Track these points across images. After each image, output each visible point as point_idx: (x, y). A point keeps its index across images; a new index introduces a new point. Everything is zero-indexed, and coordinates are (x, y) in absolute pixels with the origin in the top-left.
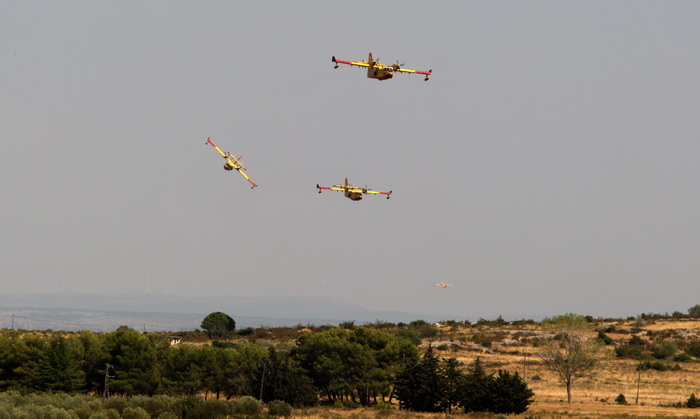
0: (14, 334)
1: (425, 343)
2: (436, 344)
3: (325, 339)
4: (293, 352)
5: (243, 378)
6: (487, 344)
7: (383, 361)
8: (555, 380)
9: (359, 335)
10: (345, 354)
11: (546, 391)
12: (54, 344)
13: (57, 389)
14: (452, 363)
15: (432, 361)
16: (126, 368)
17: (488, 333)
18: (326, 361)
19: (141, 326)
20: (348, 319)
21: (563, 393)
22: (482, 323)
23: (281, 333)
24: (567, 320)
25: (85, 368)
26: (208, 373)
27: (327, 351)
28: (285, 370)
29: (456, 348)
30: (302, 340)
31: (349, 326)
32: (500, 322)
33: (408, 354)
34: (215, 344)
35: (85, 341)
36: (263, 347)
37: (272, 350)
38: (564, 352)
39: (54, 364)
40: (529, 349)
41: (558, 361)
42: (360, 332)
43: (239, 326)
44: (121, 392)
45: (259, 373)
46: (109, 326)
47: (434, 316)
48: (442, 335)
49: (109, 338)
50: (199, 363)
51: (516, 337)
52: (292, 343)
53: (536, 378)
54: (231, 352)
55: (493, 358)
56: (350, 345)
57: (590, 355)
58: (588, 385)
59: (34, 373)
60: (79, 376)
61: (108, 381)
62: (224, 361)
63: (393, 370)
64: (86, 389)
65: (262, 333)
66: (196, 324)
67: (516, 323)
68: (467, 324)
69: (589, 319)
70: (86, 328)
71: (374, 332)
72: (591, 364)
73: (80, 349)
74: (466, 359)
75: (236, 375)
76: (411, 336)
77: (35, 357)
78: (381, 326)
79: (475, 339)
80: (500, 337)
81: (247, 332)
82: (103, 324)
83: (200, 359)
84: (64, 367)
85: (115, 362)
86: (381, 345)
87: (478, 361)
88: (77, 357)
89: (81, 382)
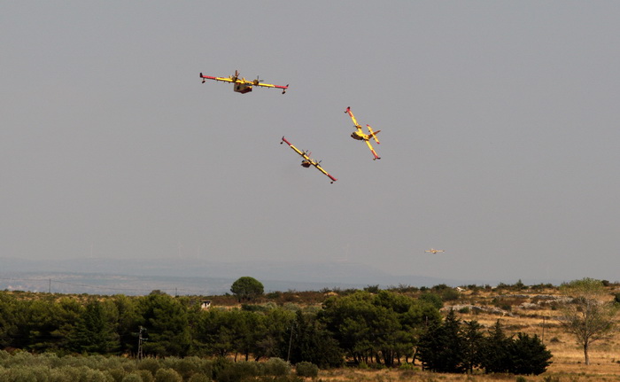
0: (51, 298)
1: (446, 307)
2: (458, 307)
3: (350, 302)
4: (320, 315)
5: (271, 341)
6: (507, 308)
7: (407, 323)
8: (574, 342)
9: (384, 298)
10: (369, 317)
11: (565, 353)
12: (89, 307)
13: (92, 351)
14: (473, 326)
15: (453, 324)
16: (159, 330)
17: (508, 297)
18: (353, 324)
19: (174, 290)
20: (373, 284)
21: (580, 355)
22: (502, 287)
23: (308, 297)
24: (585, 285)
25: (119, 330)
26: (238, 335)
27: (353, 314)
28: (312, 332)
29: (477, 311)
30: (328, 303)
31: (374, 290)
32: (520, 286)
33: (430, 317)
34: (244, 308)
35: (120, 305)
36: (290, 310)
37: (299, 313)
38: (581, 315)
39: (90, 327)
40: (547, 312)
41: (576, 323)
42: (384, 296)
43: (266, 291)
44: (154, 353)
45: (287, 335)
46: (142, 290)
47: (456, 281)
48: (464, 299)
49: (142, 302)
50: (228, 326)
51: (535, 300)
52: (319, 306)
53: (555, 341)
54: (260, 315)
55: (513, 320)
56: (374, 309)
57: (606, 318)
58: (604, 347)
59: (70, 336)
60: (114, 339)
61: (143, 343)
62: (253, 324)
63: (417, 332)
64: (119, 351)
65: (289, 297)
66: (225, 288)
67: (535, 288)
68: (488, 288)
69: (605, 283)
70: (121, 292)
71: (397, 295)
72: (607, 326)
73: (114, 313)
74: (487, 322)
75: (265, 337)
76: (433, 300)
77: (71, 320)
78: (404, 290)
79: (495, 302)
80: (519, 301)
81: (275, 296)
82: (137, 288)
83: (230, 322)
84: (99, 329)
85: (148, 325)
86: (404, 309)
87: (498, 325)
88: (112, 320)
89: (115, 344)
